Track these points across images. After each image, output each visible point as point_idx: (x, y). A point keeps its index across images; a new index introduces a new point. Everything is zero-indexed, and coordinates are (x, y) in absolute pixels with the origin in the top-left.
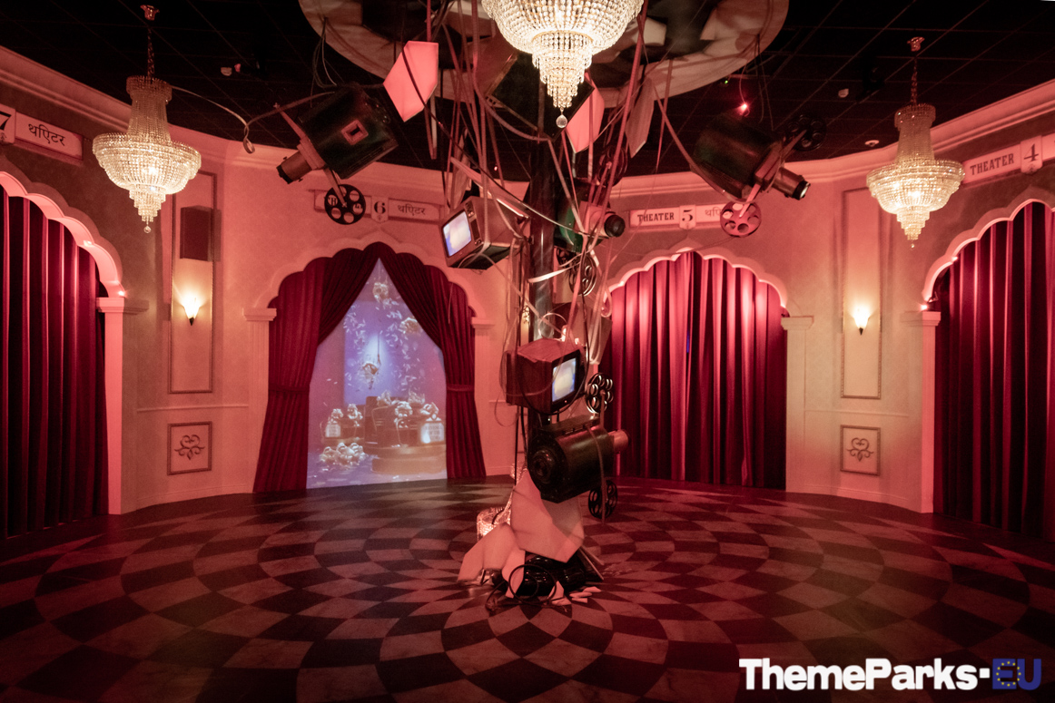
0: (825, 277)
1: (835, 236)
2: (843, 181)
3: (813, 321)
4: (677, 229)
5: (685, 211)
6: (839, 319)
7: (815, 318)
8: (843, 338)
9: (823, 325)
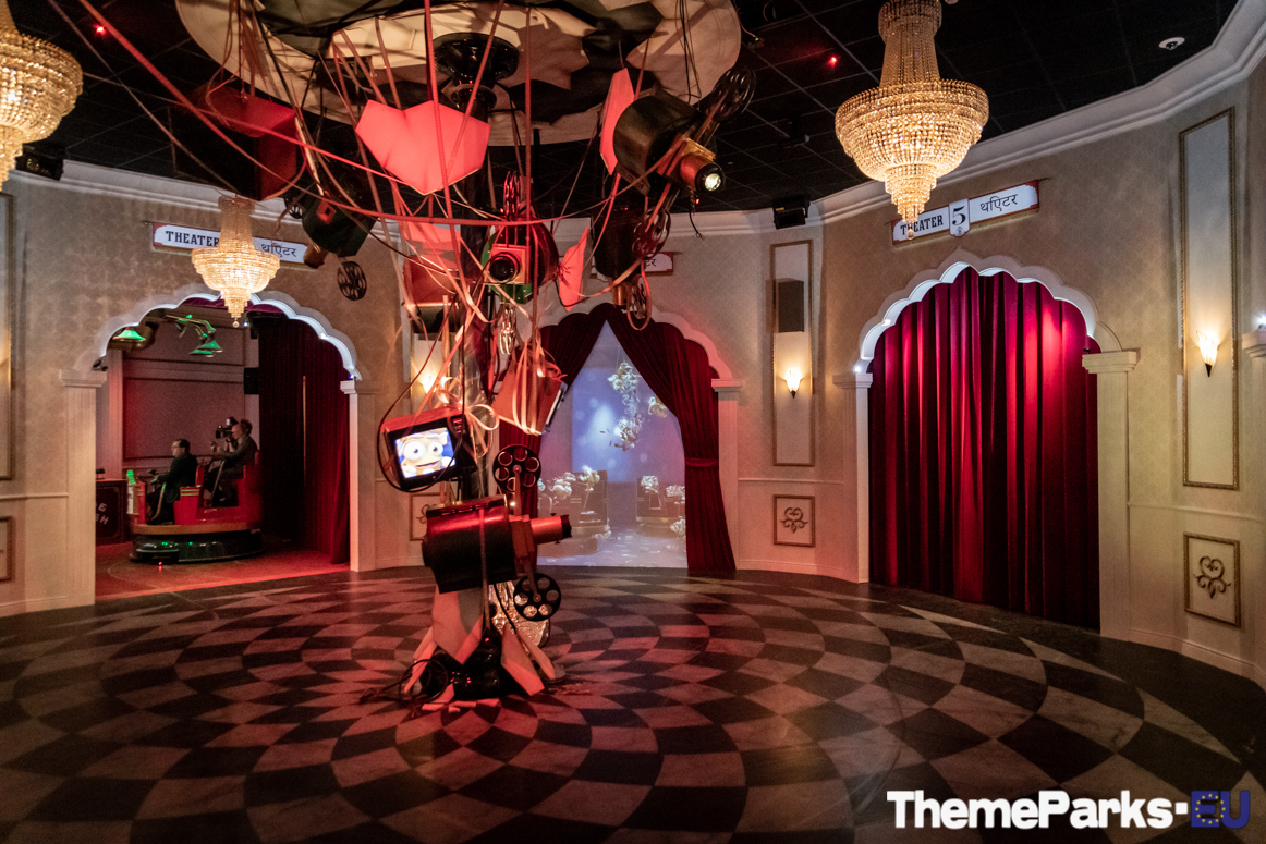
0: (1158, 283)
1: (1171, 211)
2: (1179, 116)
3: (1139, 357)
4: (946, 237)
5: (956, 210)
6: (1178, 353)
7: (1142, 351)
8: (1186, 384)
9: (1156, 362)
